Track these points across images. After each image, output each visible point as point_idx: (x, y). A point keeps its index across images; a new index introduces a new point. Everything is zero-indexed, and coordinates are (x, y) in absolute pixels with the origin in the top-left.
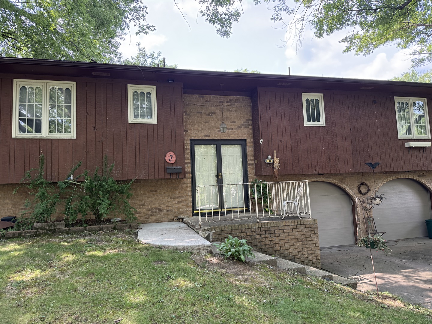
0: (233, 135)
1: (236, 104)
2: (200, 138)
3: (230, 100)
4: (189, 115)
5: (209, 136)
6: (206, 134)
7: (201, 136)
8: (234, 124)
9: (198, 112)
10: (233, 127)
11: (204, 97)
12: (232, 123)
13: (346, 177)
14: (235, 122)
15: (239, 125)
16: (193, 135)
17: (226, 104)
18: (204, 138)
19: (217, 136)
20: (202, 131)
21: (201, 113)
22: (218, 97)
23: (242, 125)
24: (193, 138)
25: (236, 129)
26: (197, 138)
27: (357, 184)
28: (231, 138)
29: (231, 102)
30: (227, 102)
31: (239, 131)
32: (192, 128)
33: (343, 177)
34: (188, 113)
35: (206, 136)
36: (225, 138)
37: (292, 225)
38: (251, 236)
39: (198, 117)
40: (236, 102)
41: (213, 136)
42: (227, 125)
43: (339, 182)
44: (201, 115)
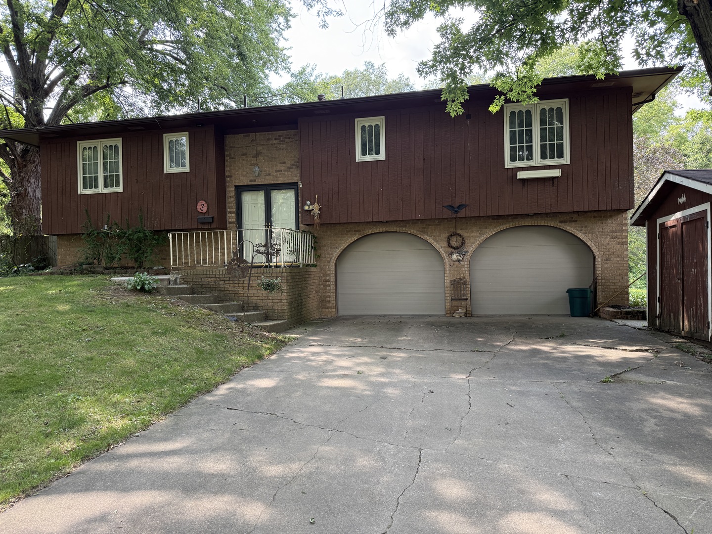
0: (282, 179)
1: (286, 140)
2: (245, 184)
3: (280, 136)
4: (233, 158)
5: (255, 181)
6: (252, 178)
7: (246, 182)
8: (284, 165)
9: (243, 155)
10: (282, 168)
11: (249, 136)
12: (281, 163)
13: (430, 225)
14: (284, 163)
15: (289, 165)
16: (237, 181)
17: (274, 142)
18: (249, 183)
19: (263, 180)
20: (248, 175)
21: (247, 155)
22: (265, 134)
23: (293, 165)
24: (237, 184)
25: (285, 171)
26: (241, 184)
27: (447, 235)
28: (279, 182)
29: (280, 139)
30: (276, 139)
31: (290, 173)
32: (237, 173)
33: (425, 226)
34: (232, 156)
35: (251, 181)
36: (273, 182)
37: (257, 273)
38: (215, 281)
39: (243, 160)
40: (286, 138)
41: (260, 180)
42: (276, 166)
43: (418, 233)
44: (246, 157)
